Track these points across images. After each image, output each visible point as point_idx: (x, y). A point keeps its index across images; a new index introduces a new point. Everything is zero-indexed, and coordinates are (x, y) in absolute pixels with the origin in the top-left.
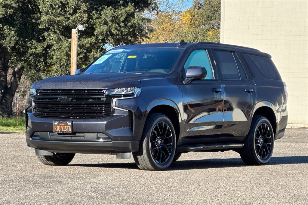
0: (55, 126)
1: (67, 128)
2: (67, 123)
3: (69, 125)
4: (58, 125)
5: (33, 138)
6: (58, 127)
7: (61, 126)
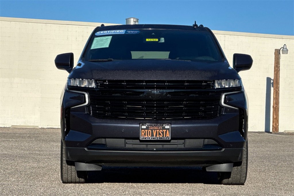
0: (142, 131)
1: (163, 133)
2: (164, 126)
3: (167, 129)
4: (147, 128)
5: (88, 147)
6: (147, 132)
7: (152, 130)
